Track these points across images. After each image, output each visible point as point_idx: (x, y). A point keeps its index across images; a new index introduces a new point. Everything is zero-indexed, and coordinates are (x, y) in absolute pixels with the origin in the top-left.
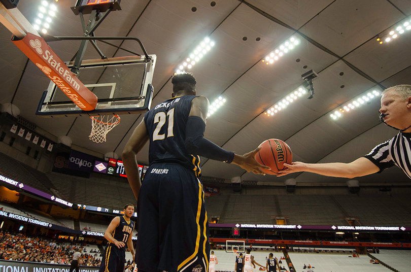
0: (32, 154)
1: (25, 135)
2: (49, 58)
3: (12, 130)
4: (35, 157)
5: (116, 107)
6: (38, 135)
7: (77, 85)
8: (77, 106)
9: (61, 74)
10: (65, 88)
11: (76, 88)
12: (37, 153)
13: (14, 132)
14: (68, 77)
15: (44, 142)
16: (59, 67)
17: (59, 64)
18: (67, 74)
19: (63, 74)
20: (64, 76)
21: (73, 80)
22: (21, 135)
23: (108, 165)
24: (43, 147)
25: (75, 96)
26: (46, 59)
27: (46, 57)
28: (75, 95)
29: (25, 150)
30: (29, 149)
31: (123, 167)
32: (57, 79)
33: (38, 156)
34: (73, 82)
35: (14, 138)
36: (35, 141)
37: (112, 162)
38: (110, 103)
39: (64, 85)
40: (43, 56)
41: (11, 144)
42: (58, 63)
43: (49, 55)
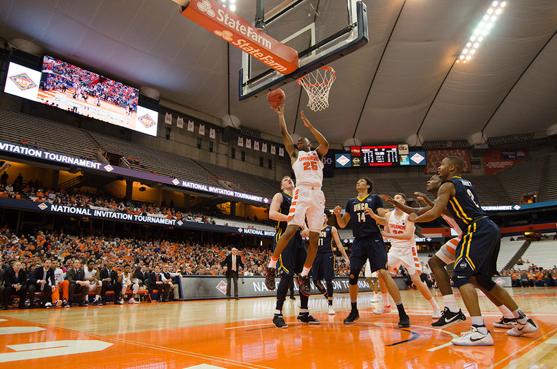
0: (266, 164)
1: (253, 145)
2: (224, 18)
3: (239, 144)
4: (270, 167)
5: (323, 54)
6: (265, 142)
7: (267, 43)
8: (278, 73)
9: (244, 33)
10: (255, 51)
11: (267, 46)
12: (270, 162)
13: (242, 145)
14: (253, 36)
15: (273, 148)
16: (239, 26)
17: (238, 21)
18: (250, 32)
19: (247, 33)
20: (248, 35)
21: (260, 37)
22: (249, 146)
23: (352, 156)
24: (274, 153)
25: (269, 59)
26: (221, 20)
27: (220, 18)
28: (269, 56)
29: (258, 162)
30: (261, 159)
31: (370, 154)
32: (242, 43)
33: (273, 166)
34: (261, 40)
35: (244, 152)
36: (265, 150)
37: (355, 150)
38: (314, 52)
39: (252, 49)
40: (217, 18)
41: (243, 159)
42: (236, 21)
43: (223, 15)
